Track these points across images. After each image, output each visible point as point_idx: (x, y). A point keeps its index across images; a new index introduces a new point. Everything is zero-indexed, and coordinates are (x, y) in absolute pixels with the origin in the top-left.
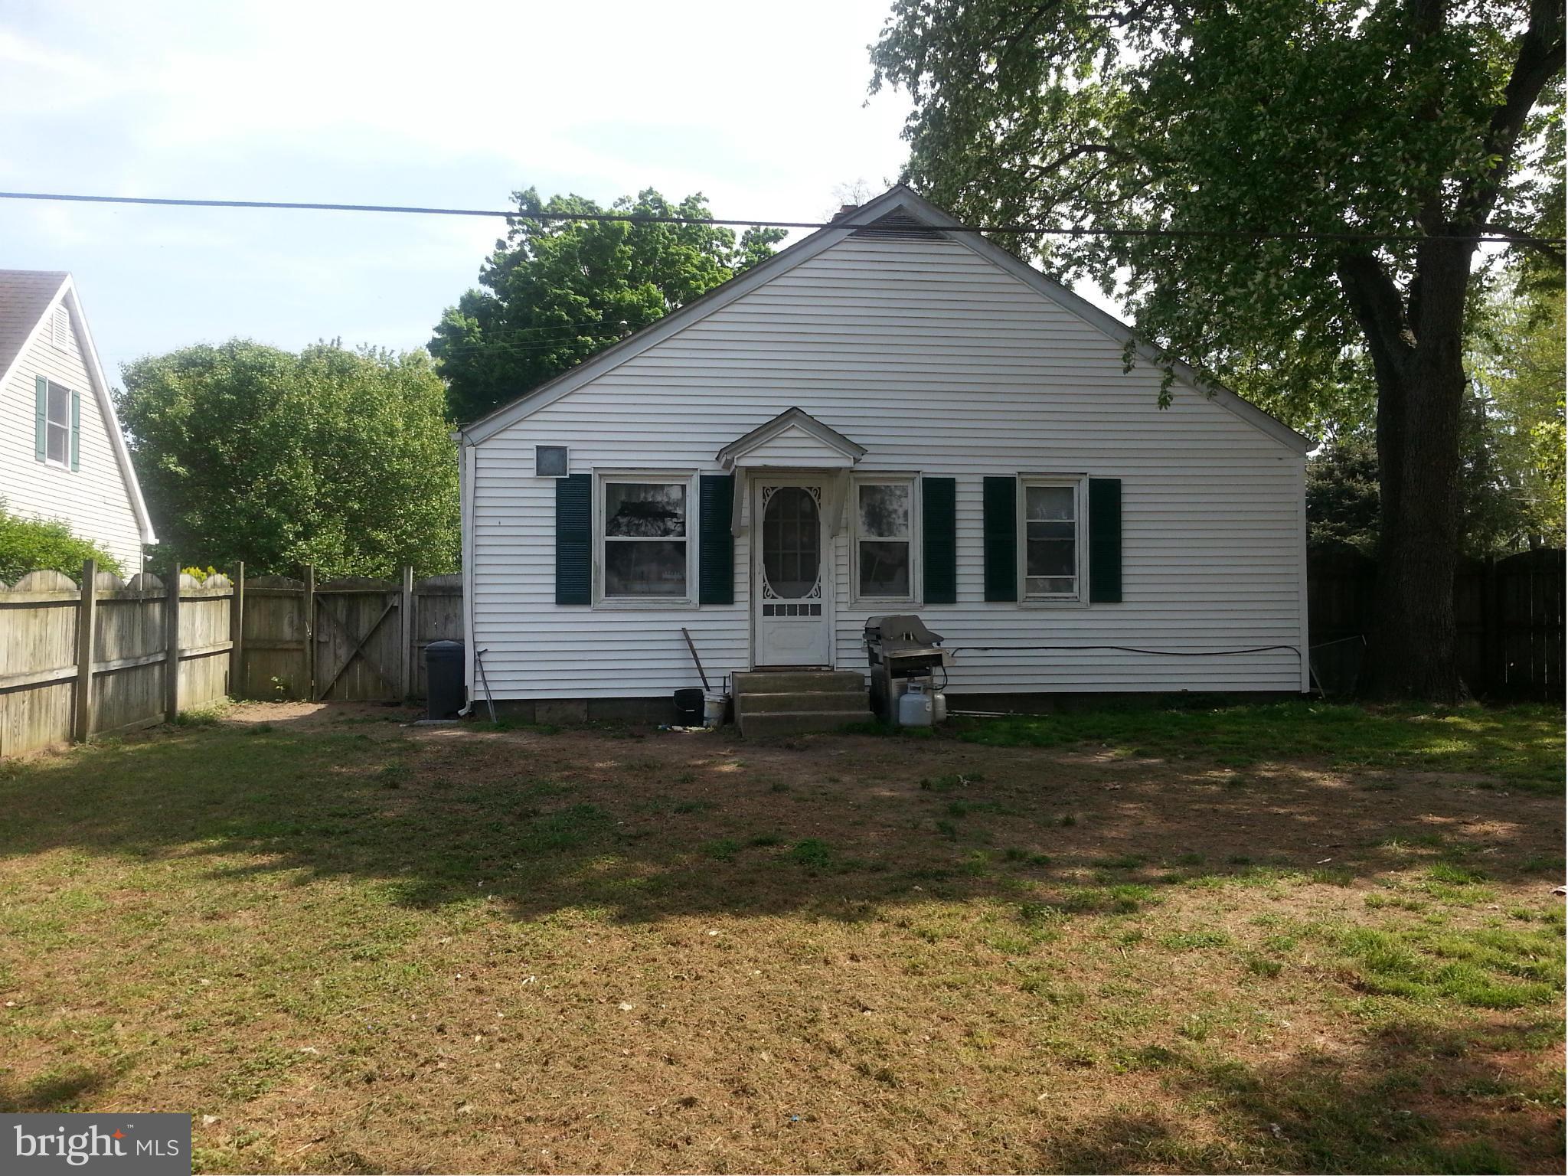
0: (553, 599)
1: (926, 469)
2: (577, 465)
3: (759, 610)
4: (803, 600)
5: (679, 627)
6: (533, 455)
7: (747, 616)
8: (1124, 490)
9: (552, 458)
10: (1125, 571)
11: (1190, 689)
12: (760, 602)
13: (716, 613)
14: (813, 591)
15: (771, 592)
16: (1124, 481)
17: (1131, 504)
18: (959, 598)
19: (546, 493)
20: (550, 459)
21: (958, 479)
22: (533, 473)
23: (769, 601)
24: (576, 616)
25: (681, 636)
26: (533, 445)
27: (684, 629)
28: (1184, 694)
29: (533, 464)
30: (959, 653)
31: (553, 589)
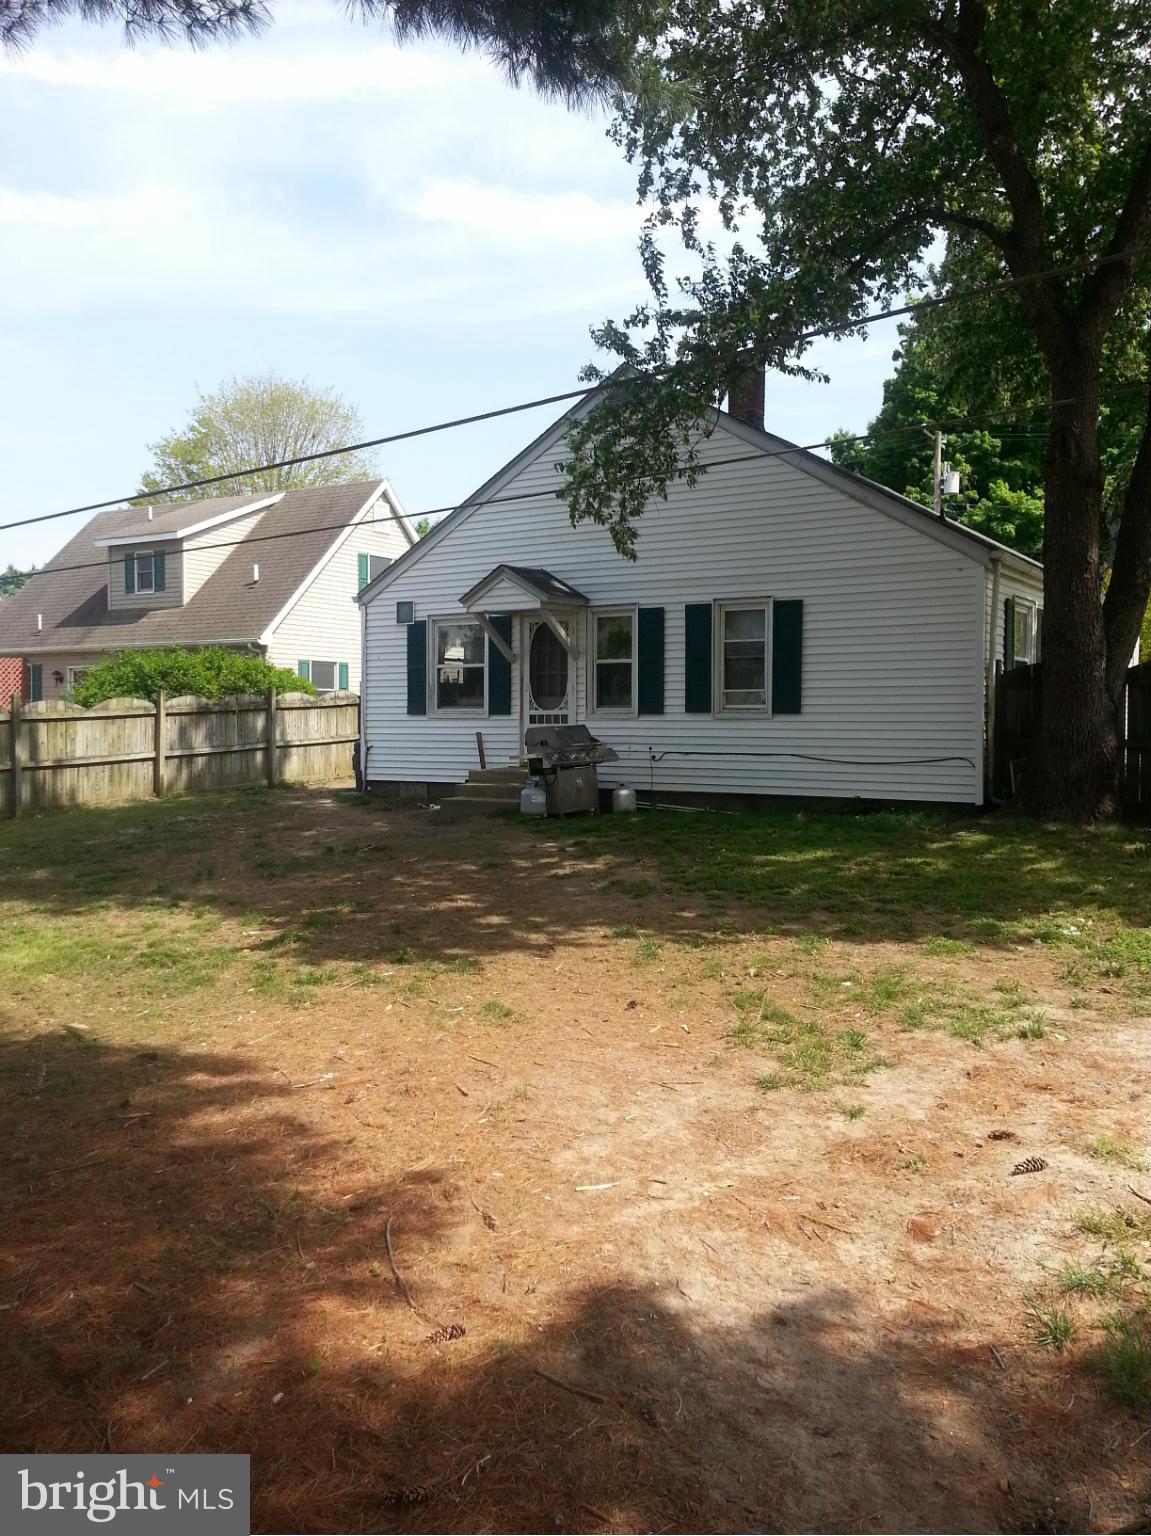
0: (405, 711)
1: (642, 601)
2: (420, 615)
3: (527, 719)
4: (556, 712)
5: (474, 731)
6: (395, 609)
7: (517, 723)
8: (806, 610)
9: (405, 609)
10: (805, 685)
11: (864, 796)
12: (527, 713)
13: (499, 721)
14: (562, 705)
15: (535, 705)
16: (806, 601)
17: (811, 623)
18: (667, 710)
19: (402, 635)
20: (404, 609)
21: (667, 608)
22: (394, 622)
23: (534, 712)
24: (419, 723)
25: (475, 738)
26: (395, 602)
27: (479, 735)
28: (858, 801)
29: (395, 616)
30: (666, 757)
31: (405, 704)
